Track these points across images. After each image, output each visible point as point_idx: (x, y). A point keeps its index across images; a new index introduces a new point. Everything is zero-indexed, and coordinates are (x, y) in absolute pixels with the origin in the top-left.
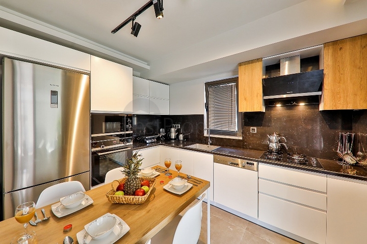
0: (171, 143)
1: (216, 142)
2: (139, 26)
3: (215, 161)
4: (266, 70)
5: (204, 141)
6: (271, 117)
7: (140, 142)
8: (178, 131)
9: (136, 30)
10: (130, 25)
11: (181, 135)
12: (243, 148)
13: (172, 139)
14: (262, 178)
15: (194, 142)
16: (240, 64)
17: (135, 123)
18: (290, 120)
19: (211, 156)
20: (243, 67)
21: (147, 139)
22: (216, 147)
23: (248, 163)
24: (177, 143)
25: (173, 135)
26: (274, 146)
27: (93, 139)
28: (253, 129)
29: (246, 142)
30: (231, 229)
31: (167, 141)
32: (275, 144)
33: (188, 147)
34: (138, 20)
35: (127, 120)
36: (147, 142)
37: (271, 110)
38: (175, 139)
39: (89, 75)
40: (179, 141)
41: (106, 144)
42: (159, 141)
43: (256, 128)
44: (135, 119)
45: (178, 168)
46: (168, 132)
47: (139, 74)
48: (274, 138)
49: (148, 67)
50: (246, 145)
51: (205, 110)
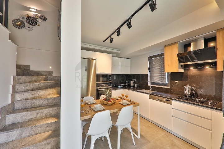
0: (131, 88)
1: (154, 89)
2: (113, 39)
3: (150, 98)
4: (184, 47)
5: (147, 88)
6: (188, 75)
7: (115, 87)
8: (135, 83)
9: (111, 40)
10: (109, 39)
11: (136, 85)
12: (170, 93)
13: (131, 87)
14: (174, 109)
15: (142, 89)
16: (165, 46)
17: (115, 78)
18: (200, 76)
19: (148, 95)
20: (167, 48)
21: (119, 86)
22: (153, 92)
23: (166, 100)
24: (134, 89)
25: (132, 85)
26: (187, 92)
27: (97, 84)
28: (176, 82)
29: (172, 90)
30: (155, 132)
31: (129, 87)
32: (188, 91)
33: (139, 90)
34: (112, 37)
35: (109, 77)
36: (119, 87)
37: (188, 71)
38: (133, 87)
39: (96, 59)
40: (135, 87)
41: (102, 86)
42: (125, 87)
43: (178, 82)
44: (115, 76)
45: (127, 97)
46: (129, 83)
47: (115, 55)
48: (187, 87)
49: (119, 52)
50: (172, 92)
51: (149, 71)
